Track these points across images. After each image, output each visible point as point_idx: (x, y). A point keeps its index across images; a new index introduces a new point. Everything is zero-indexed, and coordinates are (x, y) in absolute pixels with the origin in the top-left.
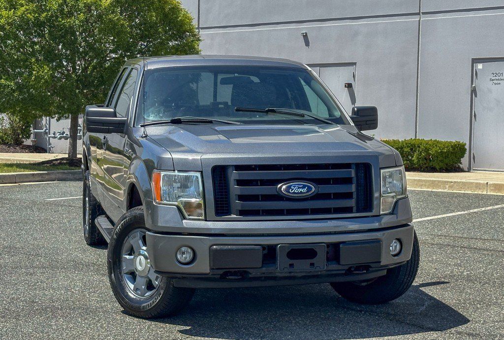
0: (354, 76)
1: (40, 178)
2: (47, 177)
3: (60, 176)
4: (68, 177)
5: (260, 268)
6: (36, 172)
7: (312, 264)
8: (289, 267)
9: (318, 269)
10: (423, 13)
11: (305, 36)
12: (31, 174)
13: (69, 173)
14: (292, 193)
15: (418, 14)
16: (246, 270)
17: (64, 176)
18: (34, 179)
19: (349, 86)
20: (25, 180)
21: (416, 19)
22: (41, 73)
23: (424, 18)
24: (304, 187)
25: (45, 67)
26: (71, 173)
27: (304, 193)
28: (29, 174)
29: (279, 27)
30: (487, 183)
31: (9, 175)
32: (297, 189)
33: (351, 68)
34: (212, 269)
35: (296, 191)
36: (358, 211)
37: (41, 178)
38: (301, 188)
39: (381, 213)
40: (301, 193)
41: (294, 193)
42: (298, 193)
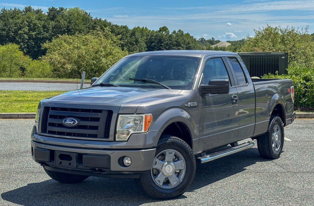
5: (49, 162)
7: (70, 164)
9: (72, 167)
27: (71, 124)
38: (71, 121)
39: (117, 140)
40: (70, 124)
41: (67, 124)
42: (69, 124)
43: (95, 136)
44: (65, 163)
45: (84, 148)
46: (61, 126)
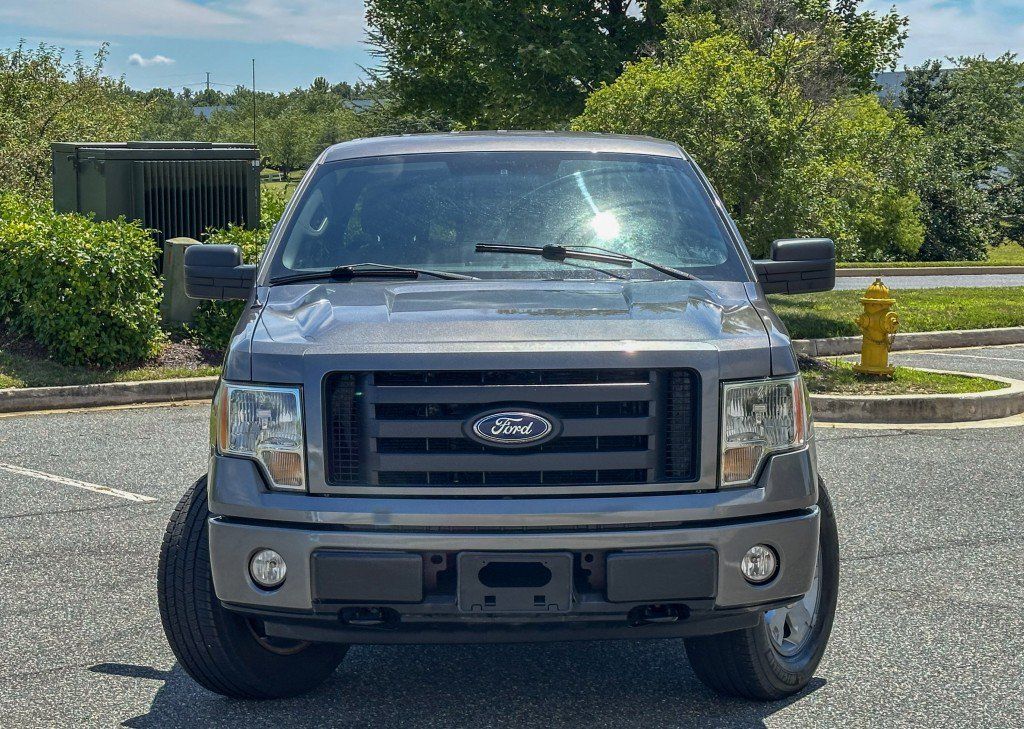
5: (418, 603)
7: (539, 599)
8: (483, 602)
9: (553, 609)
14: (497, 436)
16: (387, 605)
24: (525, 422)
27: (525, 436)
32: (511, 426)
34: (316, 602)
35: (505, 431)
36: (661, 479)
38: (517, 424)
39: (723, 484)
40: (518, 435)
41: (502, 435)
42: (510, 436)
43: (639, 476)
44: (515, 602)
45: (599, 529)
46: (468, 446)
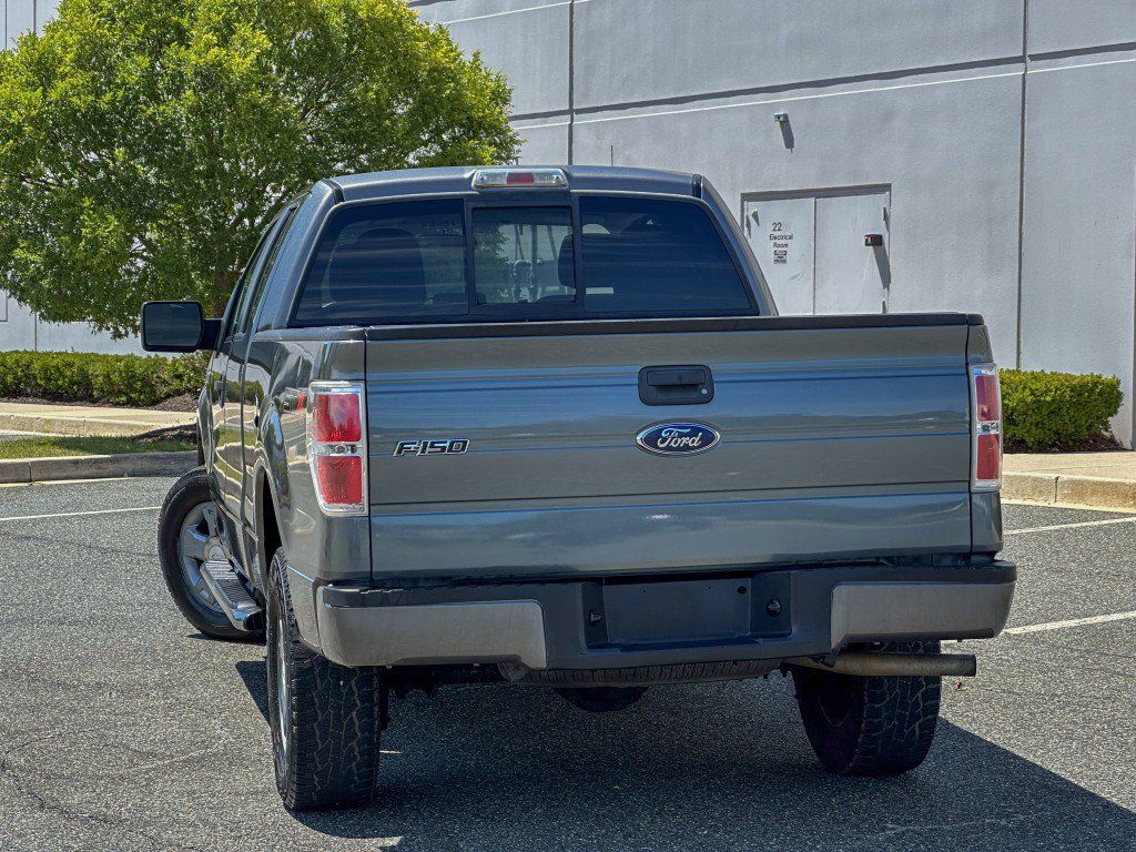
0: (886, 218)
1: (93, 471)
2: (111, 468)
3: (146, 465)
4: (168, 467)
6: (83, 457)
10: (1034, 58)
11: (784, 122)
12: (70, 461)
13: (168, 457)
15: (1021, 59)
17: (157, 466)
18: (79, 473)
19: (876, 241)
20: (54, 474)
21: (1016, 71)
22: (99, 232)
23: (1036, 69)
25: (111, 217)
26: (173, 458)
28: (65, 462)
29: (732, 103)
30: (1057, 478)
31: (14, 464)
33: (881, 198)
37: (97, 471)
